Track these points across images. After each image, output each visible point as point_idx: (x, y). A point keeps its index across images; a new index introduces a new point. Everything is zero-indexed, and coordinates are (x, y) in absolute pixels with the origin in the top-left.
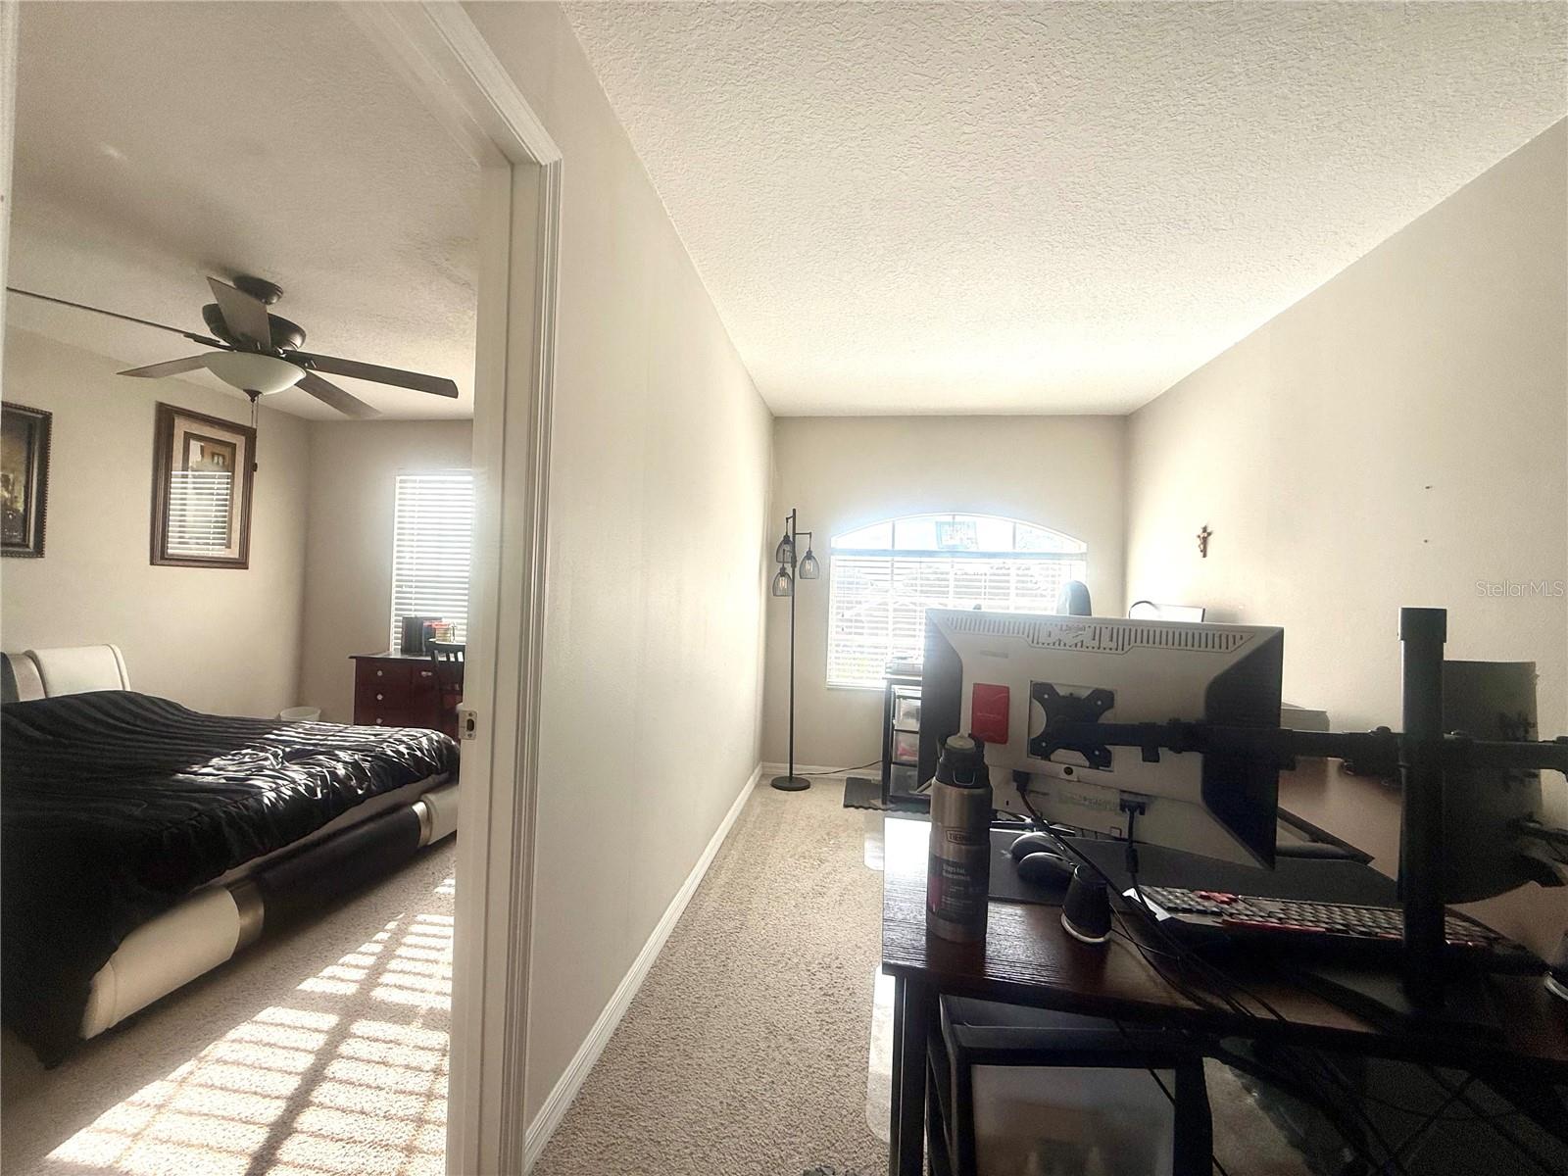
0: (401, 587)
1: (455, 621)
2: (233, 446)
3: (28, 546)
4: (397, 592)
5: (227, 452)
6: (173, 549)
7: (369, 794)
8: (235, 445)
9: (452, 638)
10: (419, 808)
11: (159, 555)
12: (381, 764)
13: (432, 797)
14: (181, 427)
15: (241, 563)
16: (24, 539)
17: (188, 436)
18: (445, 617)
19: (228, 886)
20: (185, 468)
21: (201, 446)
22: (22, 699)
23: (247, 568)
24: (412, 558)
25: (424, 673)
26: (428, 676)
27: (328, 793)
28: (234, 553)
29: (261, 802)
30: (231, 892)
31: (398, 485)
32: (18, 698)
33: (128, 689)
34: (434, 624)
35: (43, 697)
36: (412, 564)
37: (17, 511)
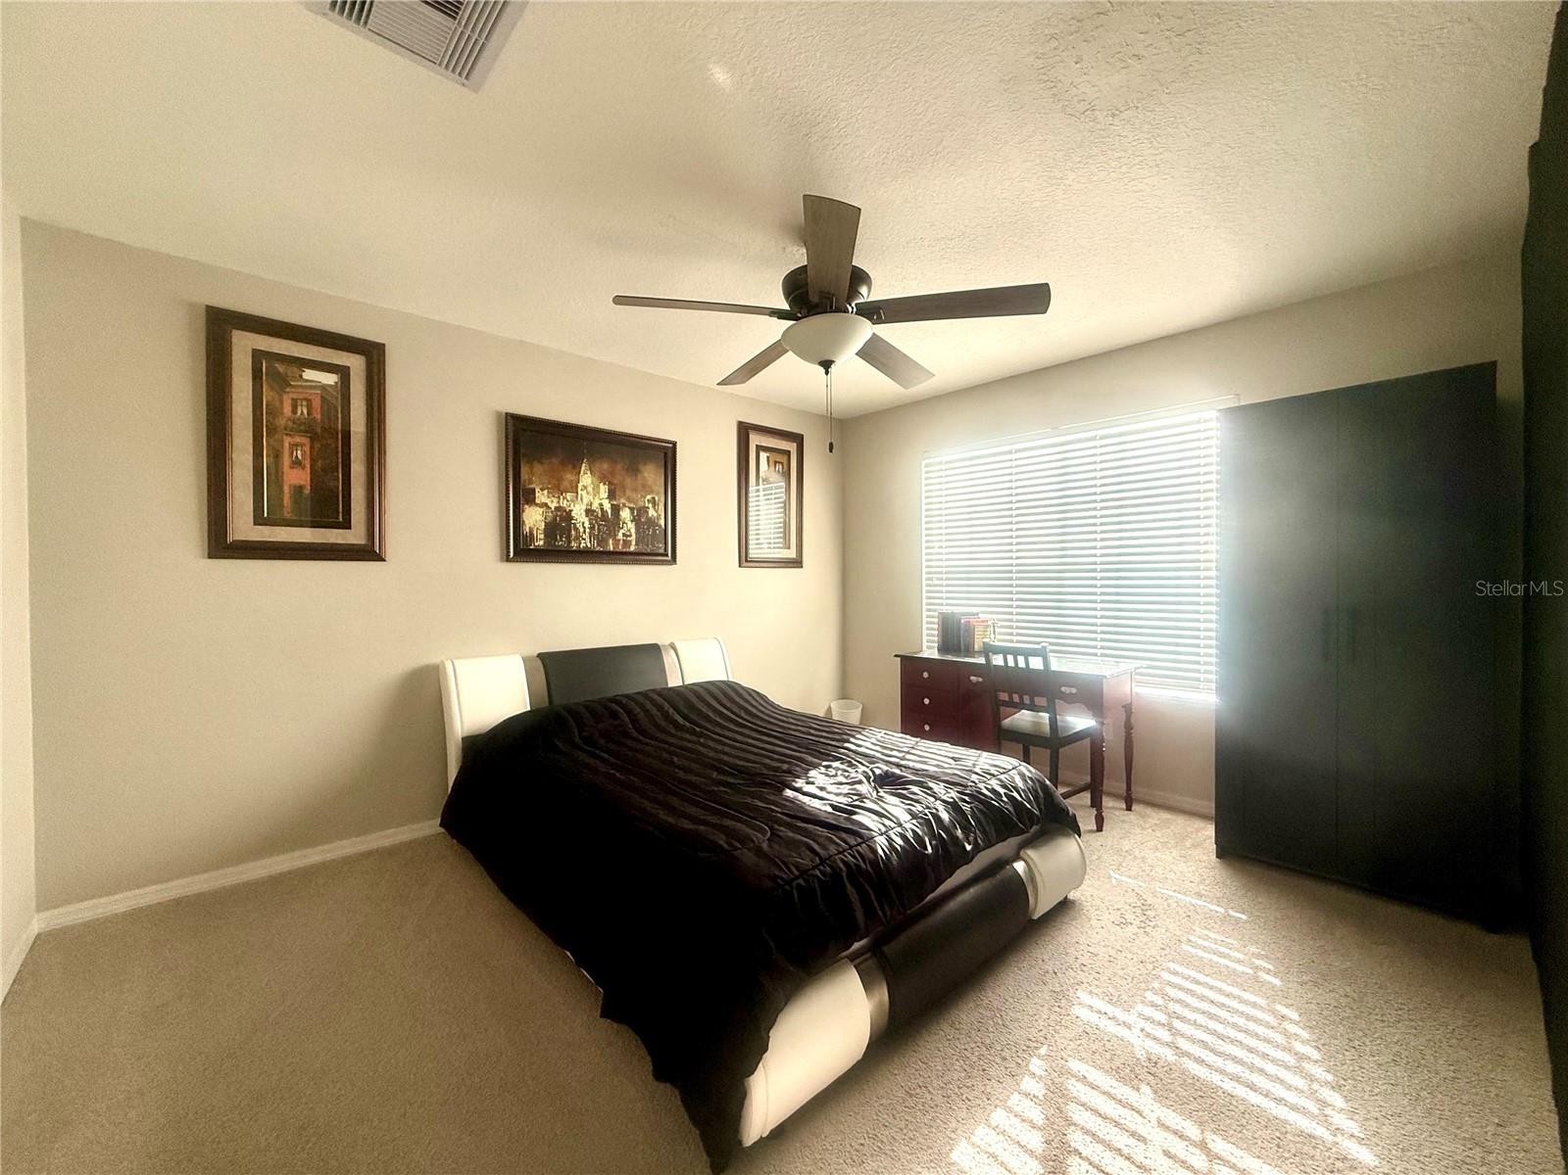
0: (931, 579)
1: (995, 616)
2: (788, 453)
3: (667, 555)
4: (927, 585)
5: (784, 459)
6: (753, 553)
7: (977, 849)
8: (789, 452)
9: (992, 636)
10: (1019, 867)
11: (745, 559)
12: (981, 807)
13: (1030, 853)
14: (755, 440)
15: (797, 563)
16: (666, 550)
17: (759, 448)
18: (983, 612)
19: (852, 958)
20: (758, 484)
21: (768, 457)
22: (670, 686)
23: (802, 567)
24: (941, 547)
25: (972, 678)
26: (978, 682)
27: (936, 845)
28: (792, 554)
29: (874, 851)
30: (856, 967)
31: (924, 470)
32: (667, 684)
33: (730, 680)
34: (973, 620)
35: (681, 684)
36: (941, 554)
37: (660, 526)
